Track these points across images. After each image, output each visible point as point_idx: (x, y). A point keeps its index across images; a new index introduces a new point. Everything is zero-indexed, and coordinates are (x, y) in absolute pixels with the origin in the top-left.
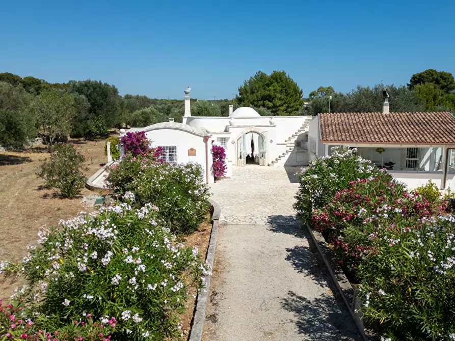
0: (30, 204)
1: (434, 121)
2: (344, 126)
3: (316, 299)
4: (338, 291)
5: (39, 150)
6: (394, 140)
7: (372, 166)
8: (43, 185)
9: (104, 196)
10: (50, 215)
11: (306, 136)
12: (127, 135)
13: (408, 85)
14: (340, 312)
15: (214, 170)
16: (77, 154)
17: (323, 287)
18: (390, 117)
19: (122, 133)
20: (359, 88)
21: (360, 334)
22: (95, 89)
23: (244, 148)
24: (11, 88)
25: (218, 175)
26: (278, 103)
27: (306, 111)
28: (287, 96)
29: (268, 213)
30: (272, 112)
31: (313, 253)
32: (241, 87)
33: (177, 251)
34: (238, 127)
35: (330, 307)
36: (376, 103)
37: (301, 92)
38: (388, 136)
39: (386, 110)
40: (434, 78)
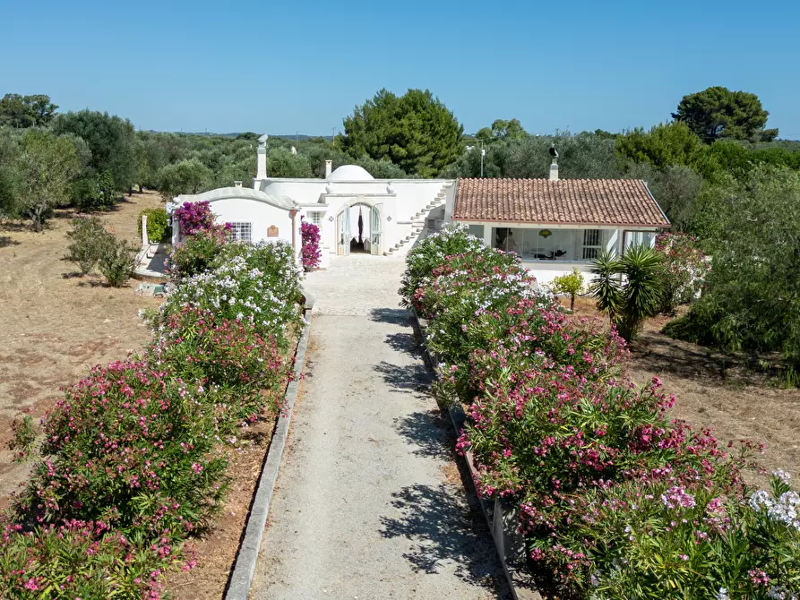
1: (616, 192)
2: (489, 198)
3: (407, 366)
6: (551, 218)
11: (442, 211)
12: (184, 207)
13: (674, 116)
15: (304, 256)
17: (416, 359)
18: (558, 186)
19: (177, 204)
22: (96, 125)
23: (348, 228)
25: (309, 264)
26: (417, 149)
28: (433, 136)
31: (415, 338)
32: (348, 119)
34: (339, 196)
35: (418, 369)
37: (462, 129)
38: (544, 213)
39: (554, 175)
40: (722, 103)
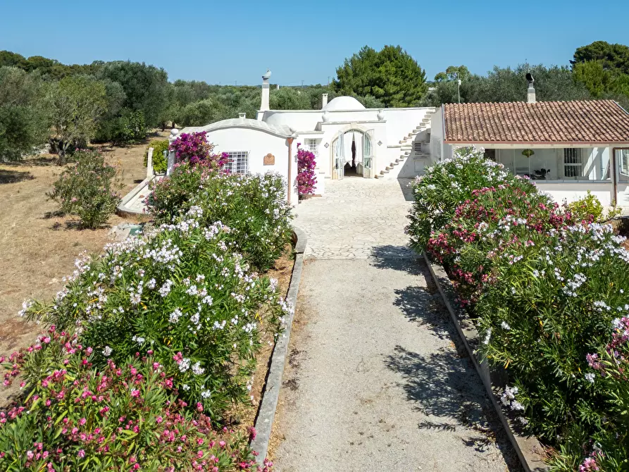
0: (34, 239)
1: (594, 112)
2: (477, 120)
3: (432, 355)
4: (463, 343)
5: (44, 161)
6: (543, 138)
7: (505, 172)
8: (52, 210)
9: (143, 224)
10: (63, 253)
11: (428, 134)
12: (181, 138)
13: (571, 62)
14: (463, 370)
15: (299, 184)
16: (105, 166)
17: (442, 339)
18: (538, 108)
19: (174, 135)
20: (496, 69)
21: (488, 398)
22: (135, 73)
23: (342, 153)
24: (23, 75)
25: (304, 192)
26: (392, 89)
27: (430, 100)
28: (404, 79)
29: (372, 242)
30: (382, 102)
31: (432, 294)
32: (340, 68)
33: (251, 280)
34: (335, 123)
35: (451, 364)
36: (520, 89)
37: (424, 74)
38: (534, 133)
39: (532, 98)
40: (605, 52)
